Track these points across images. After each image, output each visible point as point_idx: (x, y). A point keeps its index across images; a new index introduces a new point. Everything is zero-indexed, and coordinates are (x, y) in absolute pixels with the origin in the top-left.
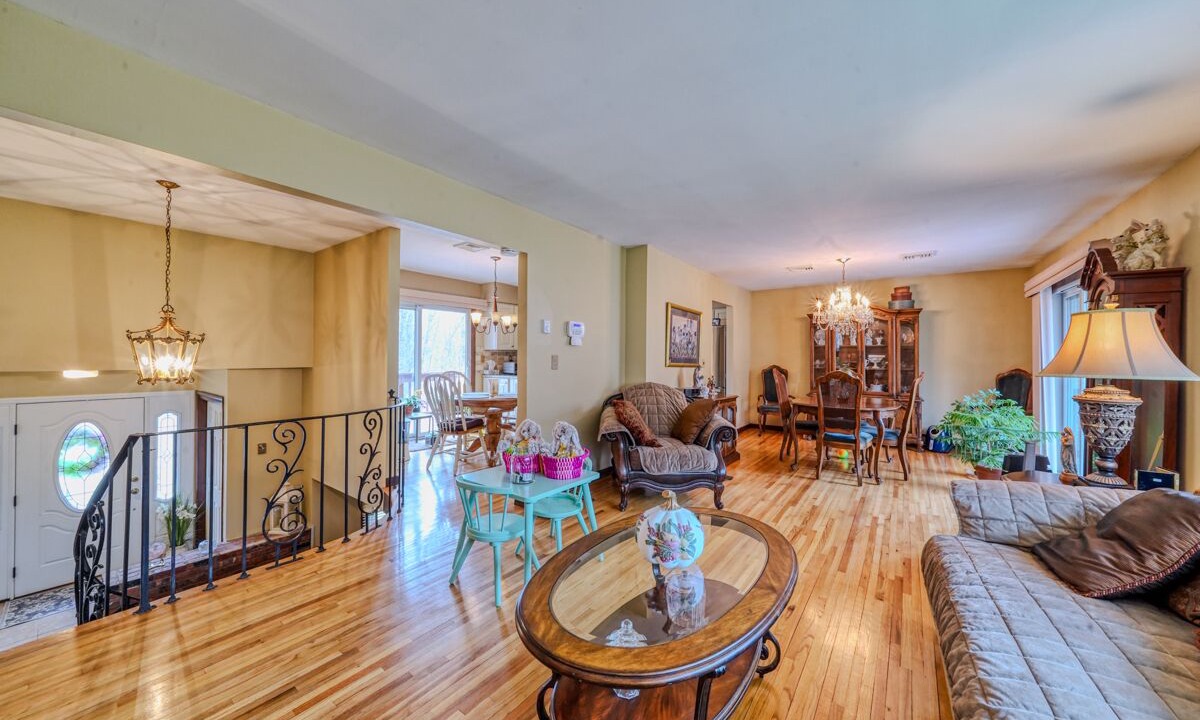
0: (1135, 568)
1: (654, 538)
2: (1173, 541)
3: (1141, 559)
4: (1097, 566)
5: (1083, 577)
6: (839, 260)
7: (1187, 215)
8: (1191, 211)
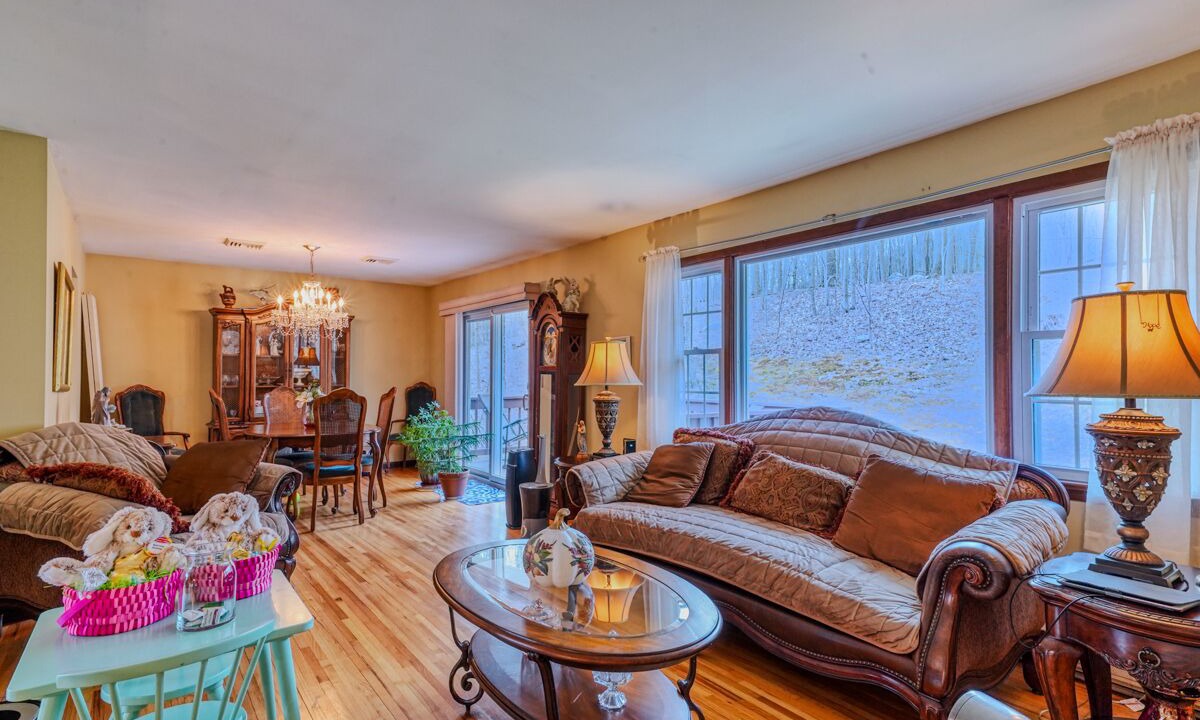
0: (692, 484)
1: (578, 556)
2: (699, 466)
3: (693, 480)
4: (678, 491)
5: (676, 498)
6: (307, 247)
7: (586, 280)
8: (589, 277)
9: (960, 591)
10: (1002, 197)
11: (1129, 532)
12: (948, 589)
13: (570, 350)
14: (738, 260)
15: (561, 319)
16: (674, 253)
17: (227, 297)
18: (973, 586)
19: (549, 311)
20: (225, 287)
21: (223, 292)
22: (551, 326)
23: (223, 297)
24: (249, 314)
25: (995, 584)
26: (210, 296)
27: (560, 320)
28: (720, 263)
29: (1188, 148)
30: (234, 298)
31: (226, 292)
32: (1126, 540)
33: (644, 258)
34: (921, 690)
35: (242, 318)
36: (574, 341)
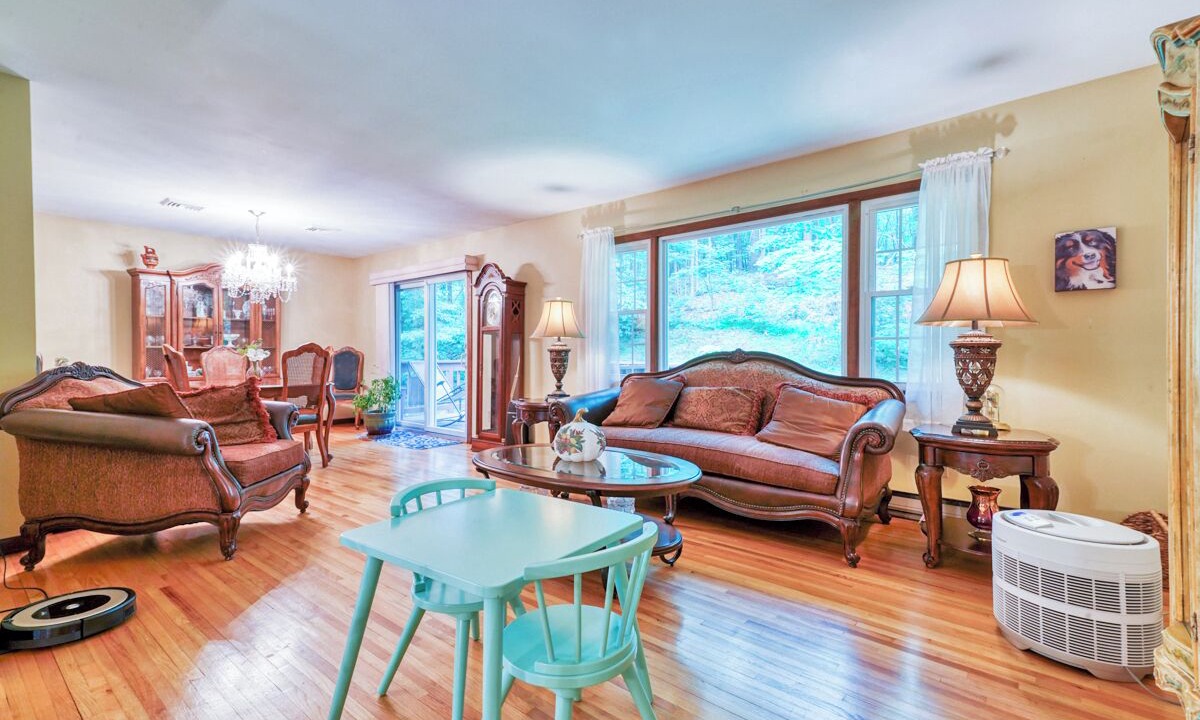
6: (251, 211)
9: (865, 451)
10: (853, 200)
11: (973, 404)
12: (855, 450)
13: (512, 313)
14: (661, 239)
15: (505, 285)
16: (609, 231)
17: (148, 258)
18: (875, 447)
19: (492, 280)
20: (146, 248)
21: (144, 252)
22: (494, 292)
23: (145, 258)
24: (175, 275)
25: (887, 443)
26: (128, 256)
27: (504, 287)
28: (648, 242)
29: (967, 176)
30: (156, 259)
31: (147, 252)
32: (970, 408)
33: (582, 236)
34: (842, 516)
35: (167, 279)
36: (516, 305)
